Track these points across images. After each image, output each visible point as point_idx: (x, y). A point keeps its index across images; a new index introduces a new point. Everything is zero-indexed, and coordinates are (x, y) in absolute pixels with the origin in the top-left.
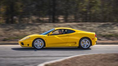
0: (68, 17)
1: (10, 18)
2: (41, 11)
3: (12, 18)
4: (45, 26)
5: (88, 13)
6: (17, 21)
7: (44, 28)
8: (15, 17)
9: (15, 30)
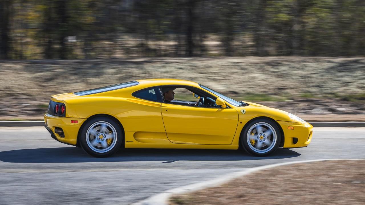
0: (233, 40)
1: (58, 41)
2: (151, 21)
3: (62, 41)
4: (165, 67)
5: (297, 27)
6: (78, 52)
7: (161, 72)
8: (71, 39)
9: (73, 77)
